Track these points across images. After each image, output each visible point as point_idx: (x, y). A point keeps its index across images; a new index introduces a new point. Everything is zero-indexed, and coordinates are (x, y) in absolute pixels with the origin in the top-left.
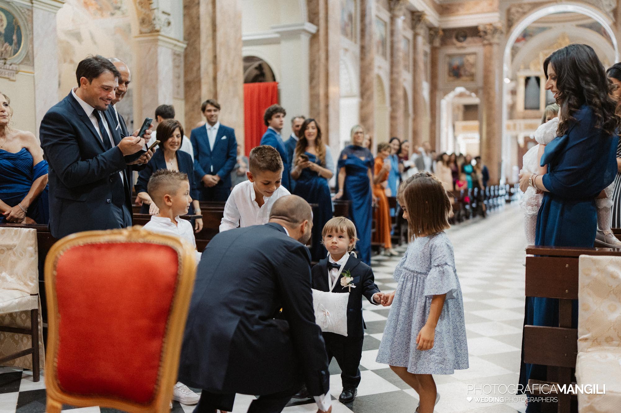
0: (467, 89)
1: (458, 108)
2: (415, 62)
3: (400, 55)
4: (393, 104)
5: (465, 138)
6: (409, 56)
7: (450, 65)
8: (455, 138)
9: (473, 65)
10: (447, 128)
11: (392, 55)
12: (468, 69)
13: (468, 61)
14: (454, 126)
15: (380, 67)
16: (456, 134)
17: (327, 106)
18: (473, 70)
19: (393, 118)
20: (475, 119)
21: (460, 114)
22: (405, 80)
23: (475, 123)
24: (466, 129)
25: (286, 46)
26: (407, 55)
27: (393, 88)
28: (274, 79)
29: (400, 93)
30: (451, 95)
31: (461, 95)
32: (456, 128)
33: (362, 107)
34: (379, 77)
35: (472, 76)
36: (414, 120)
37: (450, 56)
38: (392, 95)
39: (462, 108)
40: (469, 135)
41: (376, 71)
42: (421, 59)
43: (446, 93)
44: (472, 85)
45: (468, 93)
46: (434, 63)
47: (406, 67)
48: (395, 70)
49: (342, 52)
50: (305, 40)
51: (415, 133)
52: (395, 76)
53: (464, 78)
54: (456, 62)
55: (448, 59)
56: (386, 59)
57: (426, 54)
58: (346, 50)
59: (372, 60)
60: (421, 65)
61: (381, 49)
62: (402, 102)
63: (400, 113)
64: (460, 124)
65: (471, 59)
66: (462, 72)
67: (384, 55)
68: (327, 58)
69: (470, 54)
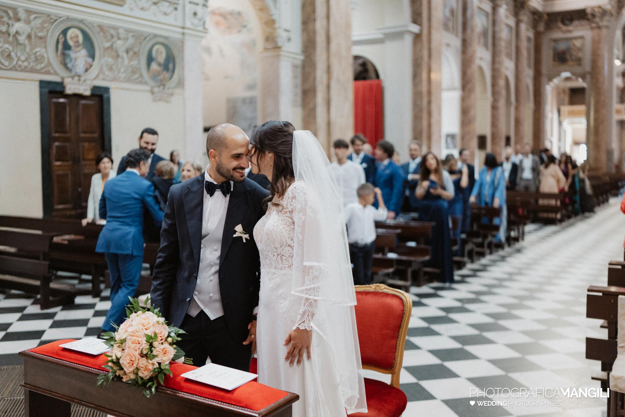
0: (573, 74)
1: (564, 92)
2: (518, 49)
3: (503, 44)
4: (495, 93)
5: (572, 123)
6: (511, 45)
7: (555, 50)
8: (560, 123)
9: (579, 49)
10: (552, 112)
11: (494, 45)
12: (574, 53)
13: (574, 45)
14: (559, 111)
15: (481, 59)
16: (562, 118)
17: (429, 102)
18: (580, 55)
19: (494, 108)
20: (582, 103)
21: (566, 99)
22: (507, 68)
23: (582, 108)
24: (572, 114)
25: (391, 46)
26: (509, 42)
27: (494, 78)
28: (378, 76)
29: (502, 83)
30: (556, 81)
31: (567, 79)
32: (562, 113)
33: (463, 99)
34: (480, 68)
35: (579, 61)
36: (517, 108)
37: (556, 41)
38: (494, 85)
39: (568, 92)
40: (576, 120)
41: (478, 62)
42: (524, 44)
43: (550, 79)
44: (579, 70)
45: (574, 77)
46: (538, 49)
47: (509, 56)
48: (497, 59)
49: (444, 49)
50: (408, 39)
51: (518, 122)
52: (497, 66)
53: (570, 63)
54: (562, 46)
55: (553, 44)
56: (487, 49)
57: (529, 39)
58: (448, 45)
59: (474, 52)
60: (524, 53)
61: (482, 41)
62: (503, 92)
63: (502, 103)
64: (566, 109)
65: (578, 43)
66: (568, 57)
67: (486, 45)
68: (430, 56)
69: (576, 38)
